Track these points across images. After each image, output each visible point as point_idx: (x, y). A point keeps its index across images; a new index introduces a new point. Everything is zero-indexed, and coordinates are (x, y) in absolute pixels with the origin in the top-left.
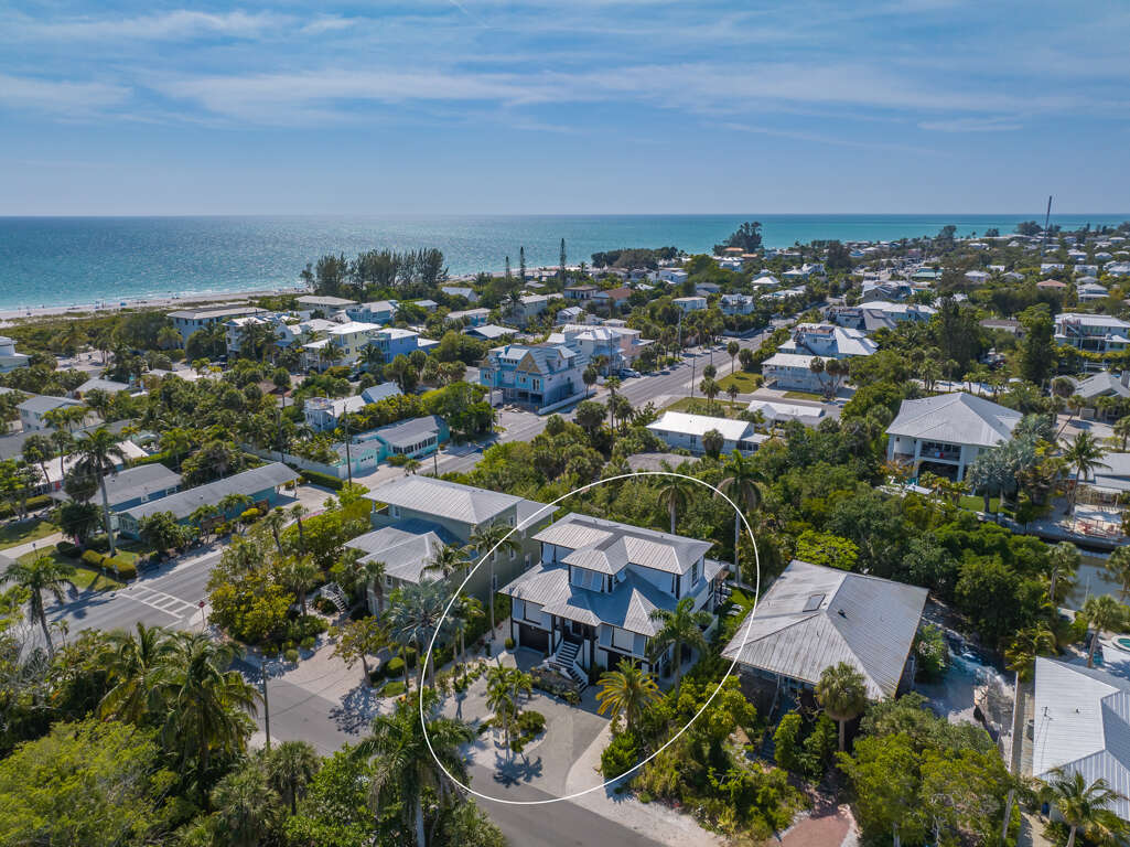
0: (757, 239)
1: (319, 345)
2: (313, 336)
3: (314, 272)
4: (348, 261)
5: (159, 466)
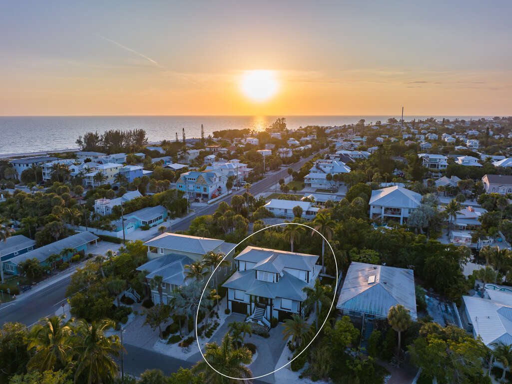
0: (284, 125)
1: (92, 174)
2: (88, 170)
3: (82, 140)
4: (99, 135)
5: (21, 236)
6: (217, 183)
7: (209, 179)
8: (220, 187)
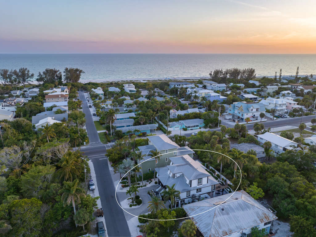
6: (254, 112)
7: (248, 109)
8: (254, 115)
